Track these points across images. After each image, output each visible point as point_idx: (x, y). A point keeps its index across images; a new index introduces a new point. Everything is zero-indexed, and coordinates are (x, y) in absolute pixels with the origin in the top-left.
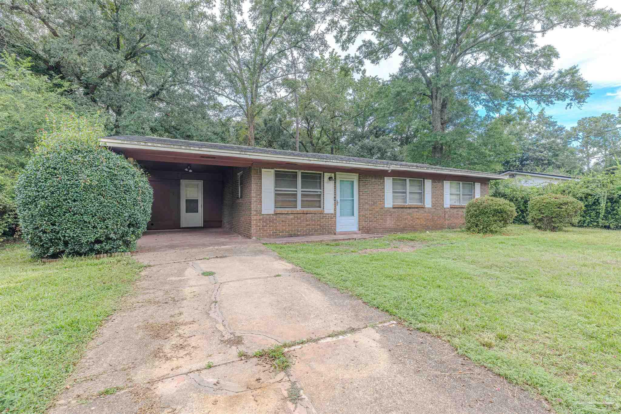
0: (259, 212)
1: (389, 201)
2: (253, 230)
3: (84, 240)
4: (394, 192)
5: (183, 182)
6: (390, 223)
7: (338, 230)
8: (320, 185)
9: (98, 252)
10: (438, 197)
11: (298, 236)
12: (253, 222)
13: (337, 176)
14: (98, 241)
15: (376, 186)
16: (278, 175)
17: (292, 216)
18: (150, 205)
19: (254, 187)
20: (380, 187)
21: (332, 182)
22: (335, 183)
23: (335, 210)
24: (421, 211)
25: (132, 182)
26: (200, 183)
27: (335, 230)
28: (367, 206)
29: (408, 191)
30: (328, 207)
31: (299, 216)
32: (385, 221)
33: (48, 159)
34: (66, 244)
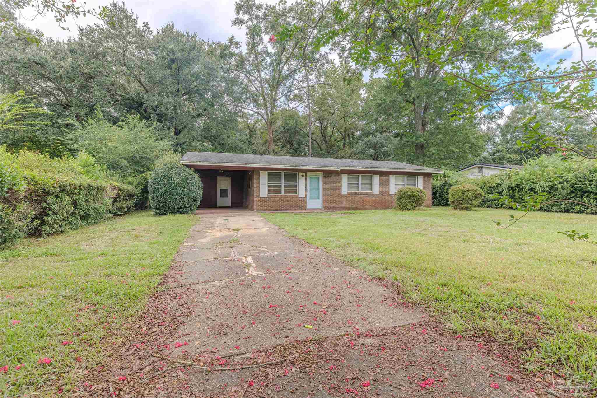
0: (258, 196)
1: (345, 190)
2: (255, 207)
3: (176, 207)
4: (348, 184)
5: (219, 178)
6: (345, 203)
7: (308, 207)
8: (296, 180)
9: (181, 213)
10: (384, 187)
11: (282, 210)
12: (255, 202)
13: (308, 174)
14: (181, 208)
15: (335, 180)
16: (269, 175)
17: (278, 199)
18: (202, 192)
19: (255, 182)
20: (338, 180)
21: (304, 178)
22: (306, 178)
23: (306, 195)
24: (370, 197)
25: (194, 181)
26: (229, 178)
27: (306, 207)
28: (328, 193)
29: (360, 182)
30: (301, 193)
31: (282, 198)
32: (342, 203)
33: (162, 172)
34: (169, 208)
